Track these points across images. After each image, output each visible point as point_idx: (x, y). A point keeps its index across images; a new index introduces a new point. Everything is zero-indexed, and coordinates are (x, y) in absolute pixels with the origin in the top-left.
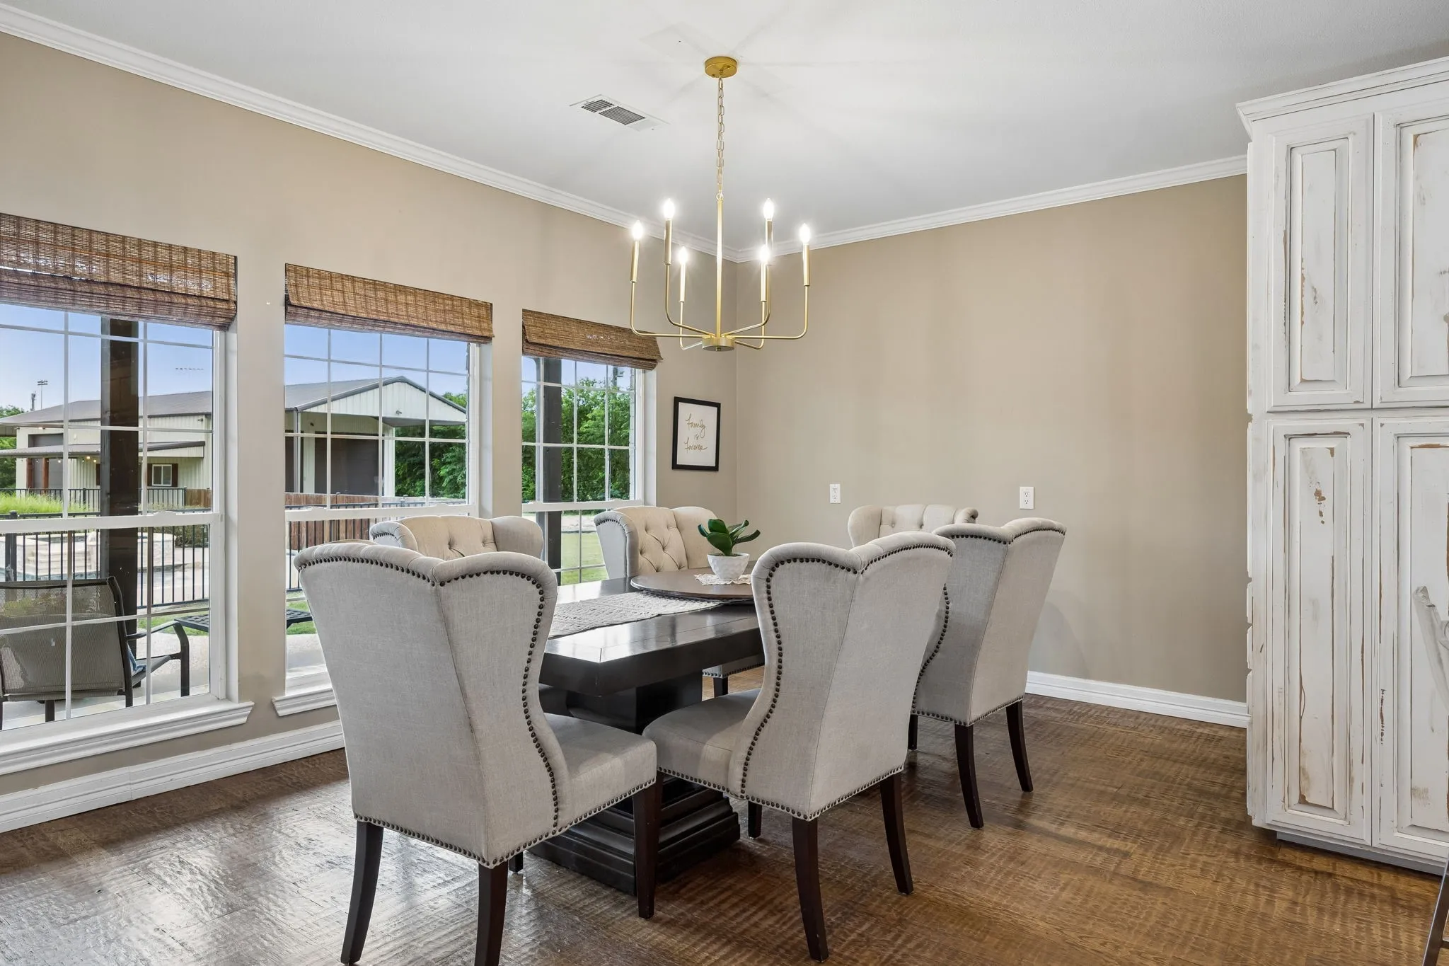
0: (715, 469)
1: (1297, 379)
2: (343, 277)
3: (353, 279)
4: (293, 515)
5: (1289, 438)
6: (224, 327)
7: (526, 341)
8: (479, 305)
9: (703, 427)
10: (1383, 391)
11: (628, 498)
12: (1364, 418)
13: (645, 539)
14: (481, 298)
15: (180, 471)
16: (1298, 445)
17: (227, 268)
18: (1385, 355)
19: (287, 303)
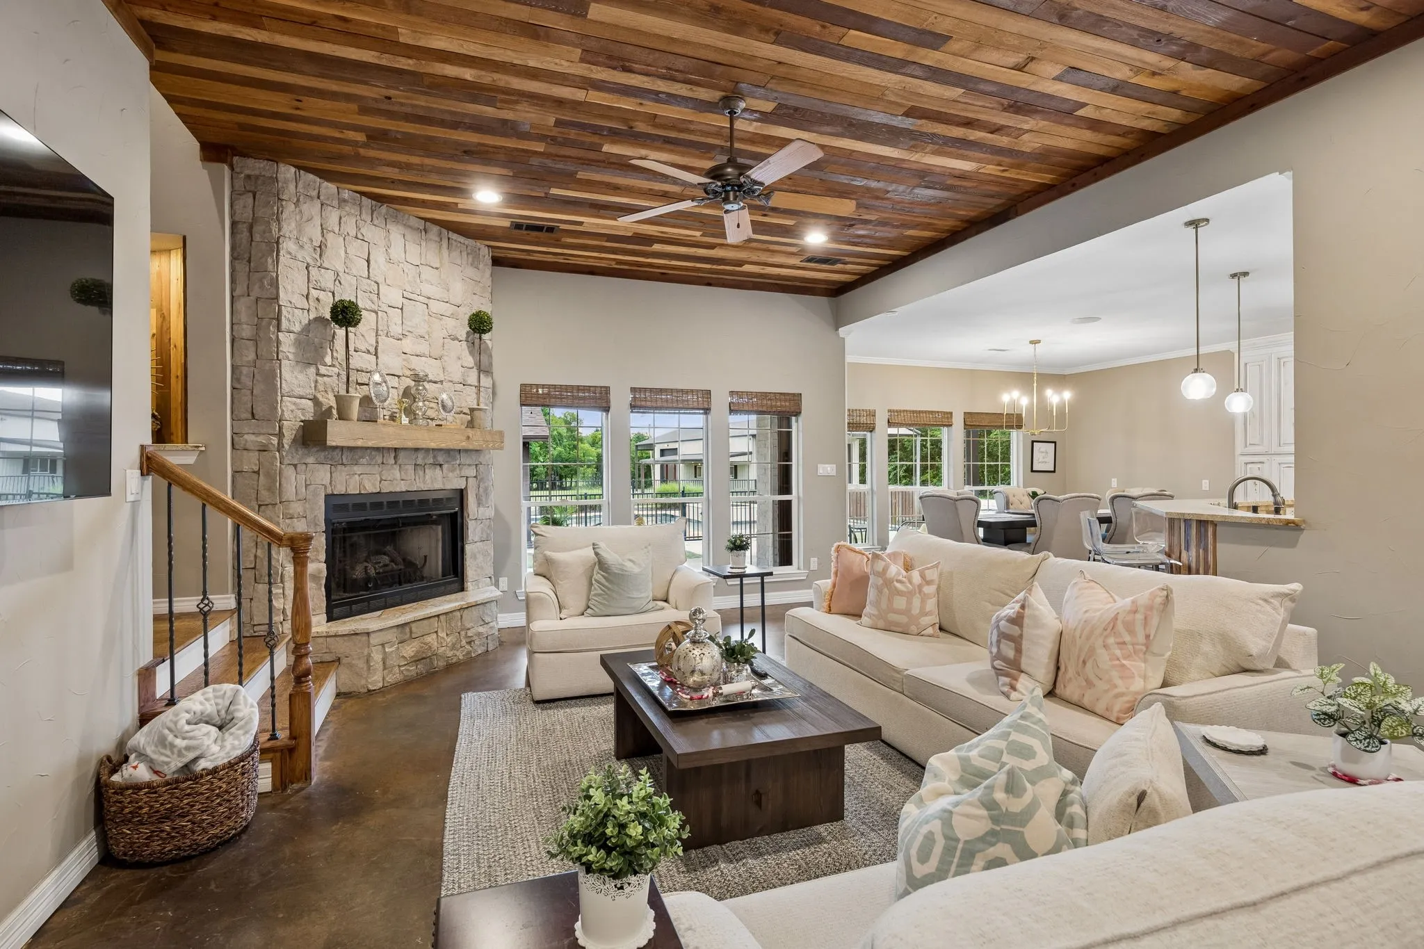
0: (1054, 471)
1: (1248, 443)
2: (904, 411)
3: (907, 411)
4: (892, 488)
5: (1246, 464)
6: (871, 431)
7: (965, 424)
8: (947, 413)
9: (1047, 453)
10: (1275, 449)
11: (1009, 484)
12: (1268, 457)
13: (1011, 499)
14: (948, 411)
15: (738, 469)
16: (1249, 466)
17: (872, 414)
18: (1275, 438)
19: (889, 422)
